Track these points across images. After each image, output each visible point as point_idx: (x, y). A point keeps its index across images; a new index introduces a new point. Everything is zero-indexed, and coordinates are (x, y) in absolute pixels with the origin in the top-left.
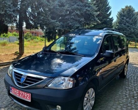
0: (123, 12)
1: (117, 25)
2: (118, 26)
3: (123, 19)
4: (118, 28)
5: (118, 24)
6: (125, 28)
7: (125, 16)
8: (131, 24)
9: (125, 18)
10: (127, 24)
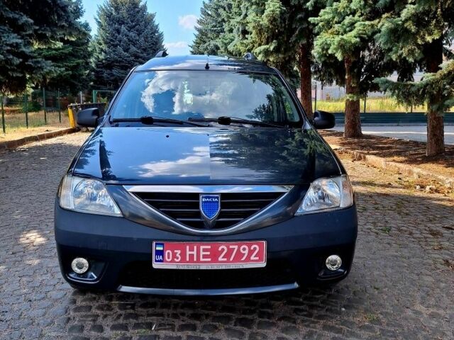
0: (117, 9)
1: (102, 50)
2: (105, 52)
3: (118, 31)
4: (106, 59)
5: (104, 47)
6: (129, 62)
7: (124, 23)
8: (145, 50)
9: (123, 28)
10: (133, 49)
